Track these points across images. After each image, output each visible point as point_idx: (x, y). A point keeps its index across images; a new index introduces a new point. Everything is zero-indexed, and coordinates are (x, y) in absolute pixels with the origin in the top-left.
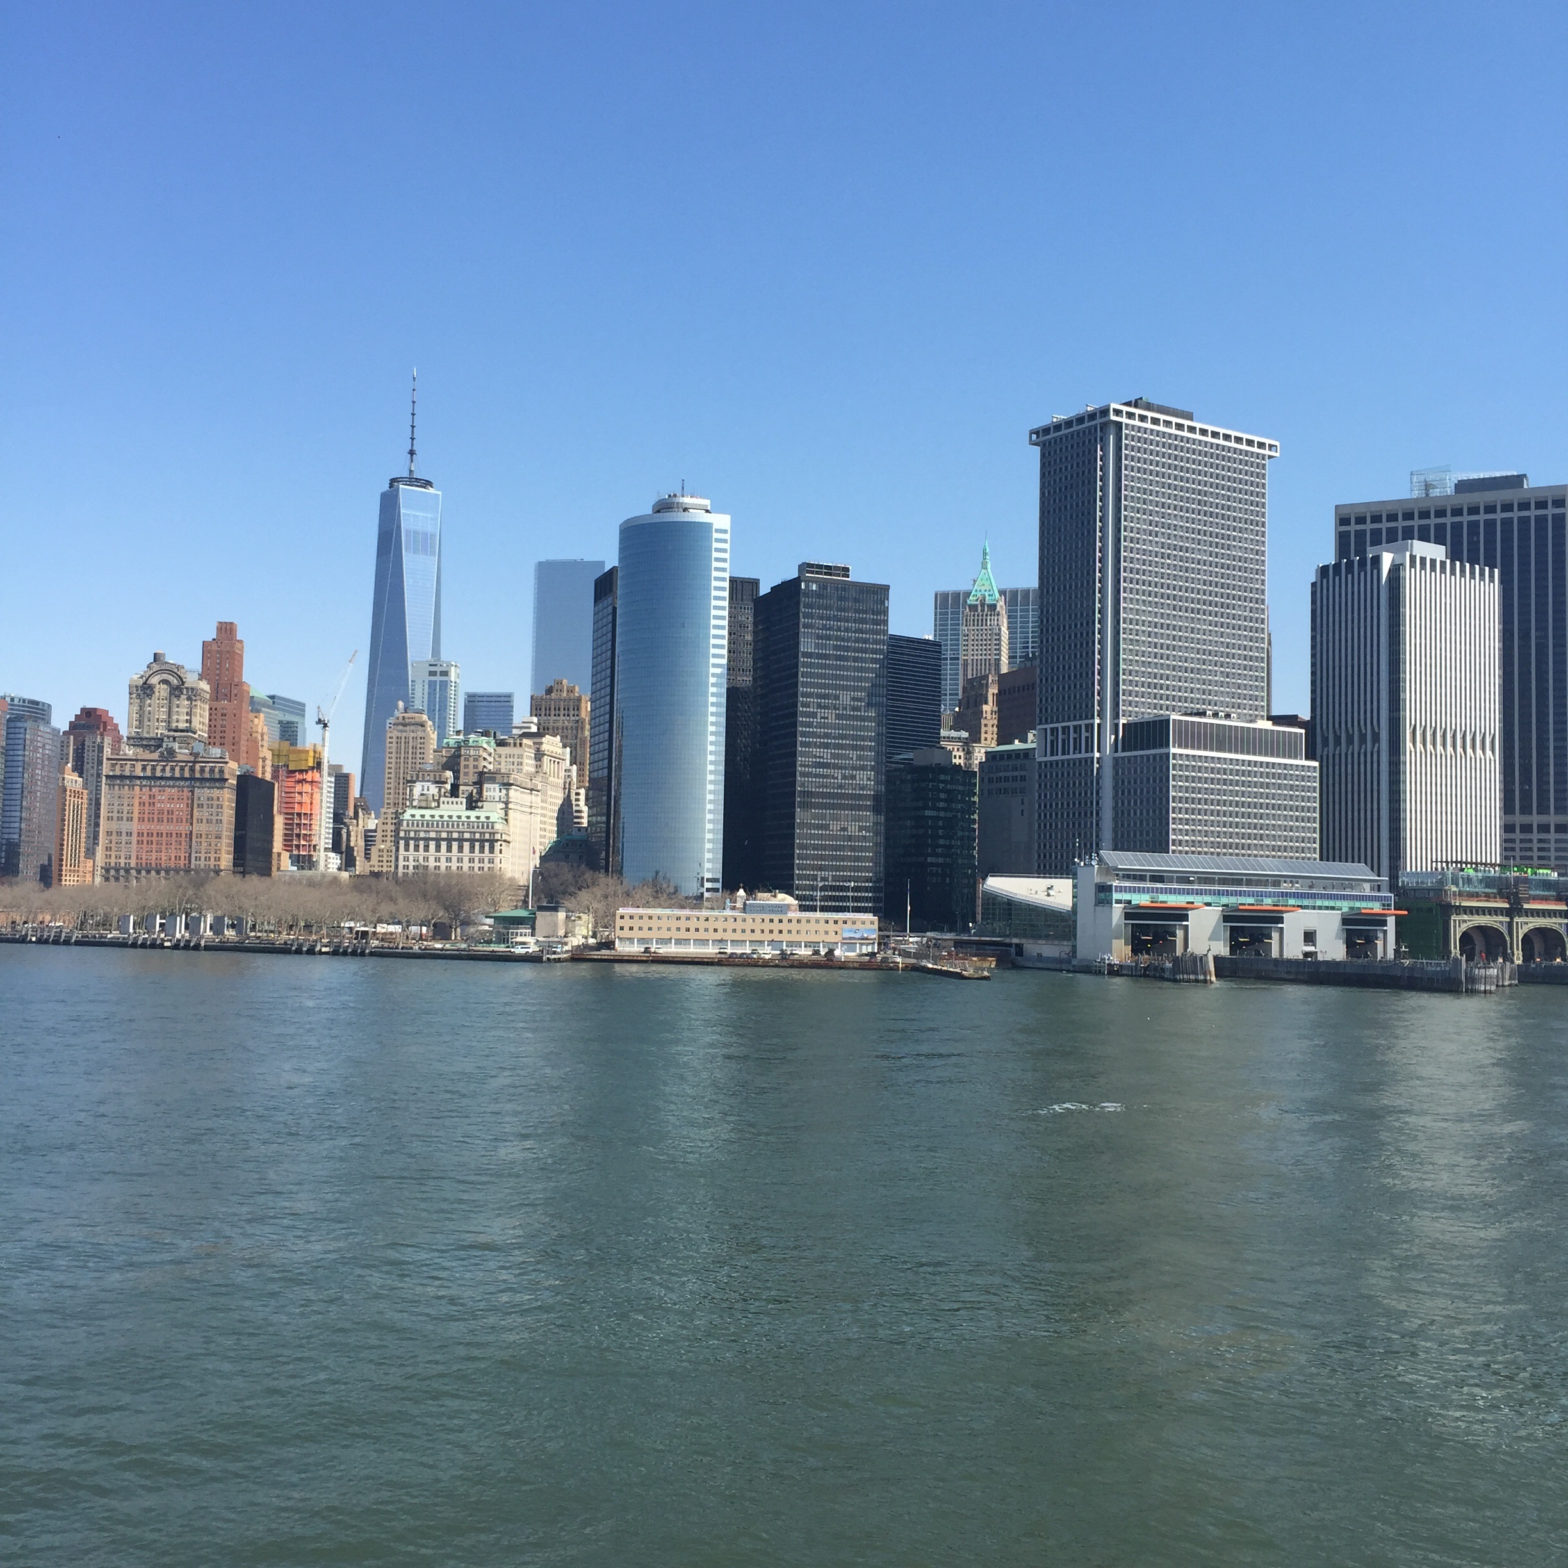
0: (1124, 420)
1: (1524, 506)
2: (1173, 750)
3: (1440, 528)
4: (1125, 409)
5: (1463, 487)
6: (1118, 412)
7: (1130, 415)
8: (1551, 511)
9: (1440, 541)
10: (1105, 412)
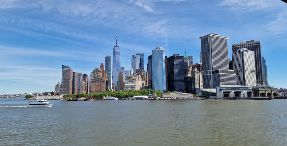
0: (211, 36)
1: (255, 44)
2: (220, 73)
3: (247, 47)
4: (211, 34)
5: (247, 42)
6: (211, 35)
7: (212, 35)
8: (258, 44)
9: (247, 48)
10: (209, 35)
